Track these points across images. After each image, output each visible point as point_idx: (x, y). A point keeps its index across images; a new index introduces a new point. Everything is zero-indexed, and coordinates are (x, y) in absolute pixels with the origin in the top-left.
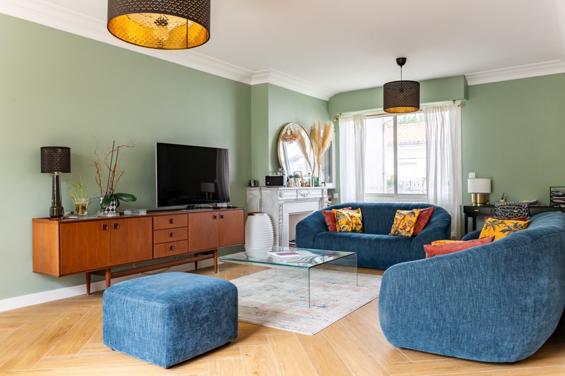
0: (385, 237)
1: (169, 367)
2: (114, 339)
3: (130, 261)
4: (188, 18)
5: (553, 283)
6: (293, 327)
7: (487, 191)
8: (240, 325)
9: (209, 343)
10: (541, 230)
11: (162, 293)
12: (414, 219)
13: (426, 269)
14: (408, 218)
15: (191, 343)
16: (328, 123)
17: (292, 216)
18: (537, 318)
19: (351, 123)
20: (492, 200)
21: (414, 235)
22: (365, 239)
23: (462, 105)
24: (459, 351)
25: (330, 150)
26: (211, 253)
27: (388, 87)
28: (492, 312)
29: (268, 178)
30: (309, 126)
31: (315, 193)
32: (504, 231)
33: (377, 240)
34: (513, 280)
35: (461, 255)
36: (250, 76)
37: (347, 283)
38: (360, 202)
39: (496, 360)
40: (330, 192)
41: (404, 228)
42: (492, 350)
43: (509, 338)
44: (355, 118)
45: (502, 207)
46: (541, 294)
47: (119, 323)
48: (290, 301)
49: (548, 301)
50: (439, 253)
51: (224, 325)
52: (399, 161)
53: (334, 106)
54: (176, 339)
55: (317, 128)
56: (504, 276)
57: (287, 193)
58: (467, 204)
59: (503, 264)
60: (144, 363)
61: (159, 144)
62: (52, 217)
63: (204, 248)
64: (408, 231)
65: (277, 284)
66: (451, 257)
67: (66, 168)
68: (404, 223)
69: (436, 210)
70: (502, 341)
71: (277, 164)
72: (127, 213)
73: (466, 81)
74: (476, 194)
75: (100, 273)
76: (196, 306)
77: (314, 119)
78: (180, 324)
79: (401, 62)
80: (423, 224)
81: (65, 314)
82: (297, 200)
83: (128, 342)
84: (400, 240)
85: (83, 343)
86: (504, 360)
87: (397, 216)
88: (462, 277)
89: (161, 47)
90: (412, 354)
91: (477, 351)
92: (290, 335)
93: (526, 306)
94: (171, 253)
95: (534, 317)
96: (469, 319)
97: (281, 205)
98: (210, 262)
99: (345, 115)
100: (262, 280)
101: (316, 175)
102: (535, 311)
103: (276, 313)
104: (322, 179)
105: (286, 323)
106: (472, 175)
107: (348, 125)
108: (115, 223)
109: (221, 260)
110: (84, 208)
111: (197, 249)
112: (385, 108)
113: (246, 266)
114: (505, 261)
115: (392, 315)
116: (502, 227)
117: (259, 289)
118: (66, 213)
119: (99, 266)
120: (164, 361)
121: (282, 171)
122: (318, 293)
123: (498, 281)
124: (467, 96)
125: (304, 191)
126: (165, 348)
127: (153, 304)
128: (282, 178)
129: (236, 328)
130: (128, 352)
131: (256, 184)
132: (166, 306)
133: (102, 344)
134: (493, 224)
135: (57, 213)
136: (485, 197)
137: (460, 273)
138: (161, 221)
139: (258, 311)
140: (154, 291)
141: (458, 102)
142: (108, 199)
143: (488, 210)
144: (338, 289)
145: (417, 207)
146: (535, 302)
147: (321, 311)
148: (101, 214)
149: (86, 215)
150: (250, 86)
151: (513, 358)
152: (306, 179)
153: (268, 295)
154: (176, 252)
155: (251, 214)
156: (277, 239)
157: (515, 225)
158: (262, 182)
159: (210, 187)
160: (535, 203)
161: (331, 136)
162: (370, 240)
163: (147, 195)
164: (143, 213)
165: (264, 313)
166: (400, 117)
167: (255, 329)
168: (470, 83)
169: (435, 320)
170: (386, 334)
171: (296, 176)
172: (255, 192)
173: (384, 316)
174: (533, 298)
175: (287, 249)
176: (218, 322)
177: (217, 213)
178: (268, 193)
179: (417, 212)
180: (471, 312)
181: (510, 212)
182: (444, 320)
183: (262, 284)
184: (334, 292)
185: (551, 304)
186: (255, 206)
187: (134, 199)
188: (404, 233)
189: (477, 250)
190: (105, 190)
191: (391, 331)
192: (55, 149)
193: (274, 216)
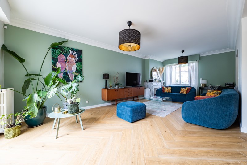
0: (178, 94)
1: (131, 123)
2: (119, 115)
3: (120, 98)
4: (135, 43)
5: (235, 108)
6: (158, 115)
7: (206, 83)
8: (146, 114)
9: (140, 118)
10: (231, 94)
11: (130, 106)
12: (186, 90)
13: (196, 103)
14: (185, 90)
15: (136, 117)
16: (163, 67)
17: (155, 89)
18: (230, 118)
19: (169, 67)
20: (207, 85)
21: (186, 94)
22: (173, 94)
23: (199, 61)
24: (206, 125)
25: (163, 74)
26: (137, 97)
27: (179, 58)
28: (216, 115)
29: (149, 80)
30: (158, 68)
31: (160, 83)
32: (214, 94)
33: (176, 95)
34: (223, 107)
35: (206, 100)
36: (145, 57)
37: (169, 105)
38: (170, 85)
39: (217, 128)
40: (164, 83)
41: (184, 92)
42: (216, 126)
43: (221, 123)
44: (170, 66)
45: (210, 87)
46: (231, 111)
47: (120, 112)
48: (156, 109)
49: (234, 113)
50: (199, 99)
51: (143, 113)
52: (181, 76)
53: (164, 63)
54: (133, 116)
55: (160, 69)
56: (220, 106)
57: (154, 83)
58: (200, 86)
59: (219, 103)
60: (125, 121)
61: (126, 73)
62: (105, 88)
63: (135, 96)
64: (185, 93)
65: (152, 104)
66: (203, 100)
67: (108, 78)
68: (183, 91)
69: (192, 88)
70: (219, 123)
71: (151, 77)
72: (120, 88)
73: (200, 56)
74: (202, 84)
75: (115, 100)
76: (137, 109)
77: (160, 66)
78: (134, 113)
79: (183, 52)
80: (189, 91)
81: (108, 109)
82: (156, 85)
83: (122, 116)
84: (182, 95)
85: (112, 115)
86: (220, 128)
87: (181, 89)
88: (207, 106)
89: (129, 51)
90: (191, 124)
91: (211, 125)
92: (158, 117)
93: (227, 114)
94: (129, 96)
95: (229, 118)
96: (209, 117)
97: (152, 86)
98: (137, 99)
99: (167, 65)
100: (149, 103)
101: (160, 79)
102: (230, 116)
103: (154, 111)
104: (161, 80)
105: (156, 114)
106: (201, 79)
107: (168, 67)
108: (118, 90)
109: (139, 98)
110: (111, 86)
111: (134, 96)
112: (178, 63)
113: (145, 100)
114: (220, 102)
115: (186, 114)
116: (213, 92)
117: (149, 105)
118: (108, 88)
119: (115, 99)
120: (130, 121)
121: (153, 79)
122: (163, 107)
123: (218, 107)
124: (200, 59)
125: (158, 83)
126: (131, 118)
127: (128, 108)
128: (152, 80)
129: (145, 115)
130: (122, 118)
131: (147, 81)
132: (131, 109)
133: (116, 116)
134: (210, 92)
135: (106, 87)
136: (205, 85)
137: (206, 105)
138: (127, 89)
139: (149, 111)
140: (128, 105)
141: (197, 61)
142: (116, 85)
143: (206, 88)
144: (168, 106)
145: (187, 87)
146: (230, 113)
147: (164, 111)
148: (115, 88)
149: (112, 88)
150: (145, 59)
151: (222, 128)
152: (158, 80)
153: (151, 107)
154: (130, 96)
155: (146, 88)
156: (151, 94)
157: (217, 92)
158: (148, 81)
159: (136, 82)
160: (220, 86)
161: (164, 70)
162: (174, 95)
163: (124, 84)
164: (123, 88)
165: (151, 111)
166: (181, 65)
167: (149, 115)
168: (201, 56)
169: (198, 116)
170: (183, 119)
171: (156, 80)
172: (146, 83)
173: (183, 114)
174: (229, 112)
175: (154, 96)
176: (142, 113)
177: (138, 88)
178: (149, 83)
179: (187, 88)
180: (209, 115)
181: (213, 89)
182: (201, 117)
183: (149, 104)
184: (167, 107)
185: (235, 114)
186: (146, 86)
187: (121, 85)
188: (183, 93)
189: (211, 99)
190: (115, 83)
191: (185, 118)
192: (106, 74)
193: (151, 89)
